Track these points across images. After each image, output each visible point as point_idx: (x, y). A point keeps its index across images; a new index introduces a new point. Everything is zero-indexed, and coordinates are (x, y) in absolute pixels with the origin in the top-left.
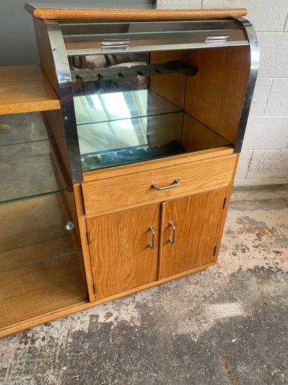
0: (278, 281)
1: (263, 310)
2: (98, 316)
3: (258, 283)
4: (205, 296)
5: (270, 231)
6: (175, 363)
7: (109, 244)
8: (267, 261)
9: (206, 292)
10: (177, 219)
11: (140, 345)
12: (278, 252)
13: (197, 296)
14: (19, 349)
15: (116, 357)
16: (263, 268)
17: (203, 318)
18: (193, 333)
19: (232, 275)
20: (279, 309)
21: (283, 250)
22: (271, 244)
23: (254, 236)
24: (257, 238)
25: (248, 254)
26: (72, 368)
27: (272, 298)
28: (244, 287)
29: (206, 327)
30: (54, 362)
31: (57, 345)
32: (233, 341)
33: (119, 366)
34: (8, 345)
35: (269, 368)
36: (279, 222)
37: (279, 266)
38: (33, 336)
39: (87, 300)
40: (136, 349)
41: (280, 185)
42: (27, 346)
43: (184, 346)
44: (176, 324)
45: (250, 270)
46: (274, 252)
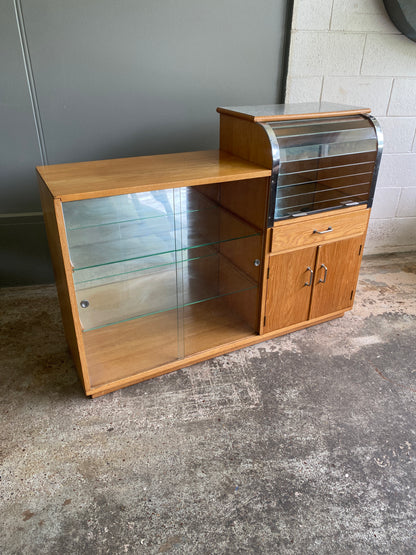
0: (405, 321)
1: (397, 338)
2: (264, 349)
3: (389, 323)
4: (347, 333)
5: (390, 288)
6: (338, 371)
7: (280, 280)
8: (393, 309)
10: (327, 262)
12: (401, 303)
13: (341, 334)
14: (212, 370)
15: (291, 370)
16: (390, 313)
17: (351, 346)
18: (345, 355)
19: (366, 319)
20: (410, 337)
21: (405, 300)
22: (393, 297)
23: (377, 293)
24: (380, 293)
25: (375, 305)
26: (259, 377)
27: (403, 331)
28: (378, 326)
29: (354, 350)
30: (244, 375)
31: (241, 366)
32: (378, 357)
33: (295, 374)
34: (201, 368)
36: (398, 282)
37: (404, 312)
38: (218, 362)
39: (257, 333)
40: (304, 365)
41: (392, 254)
42: (218, 368)
43: (339, 362)
45: (380, 315)
46: (397, 302)
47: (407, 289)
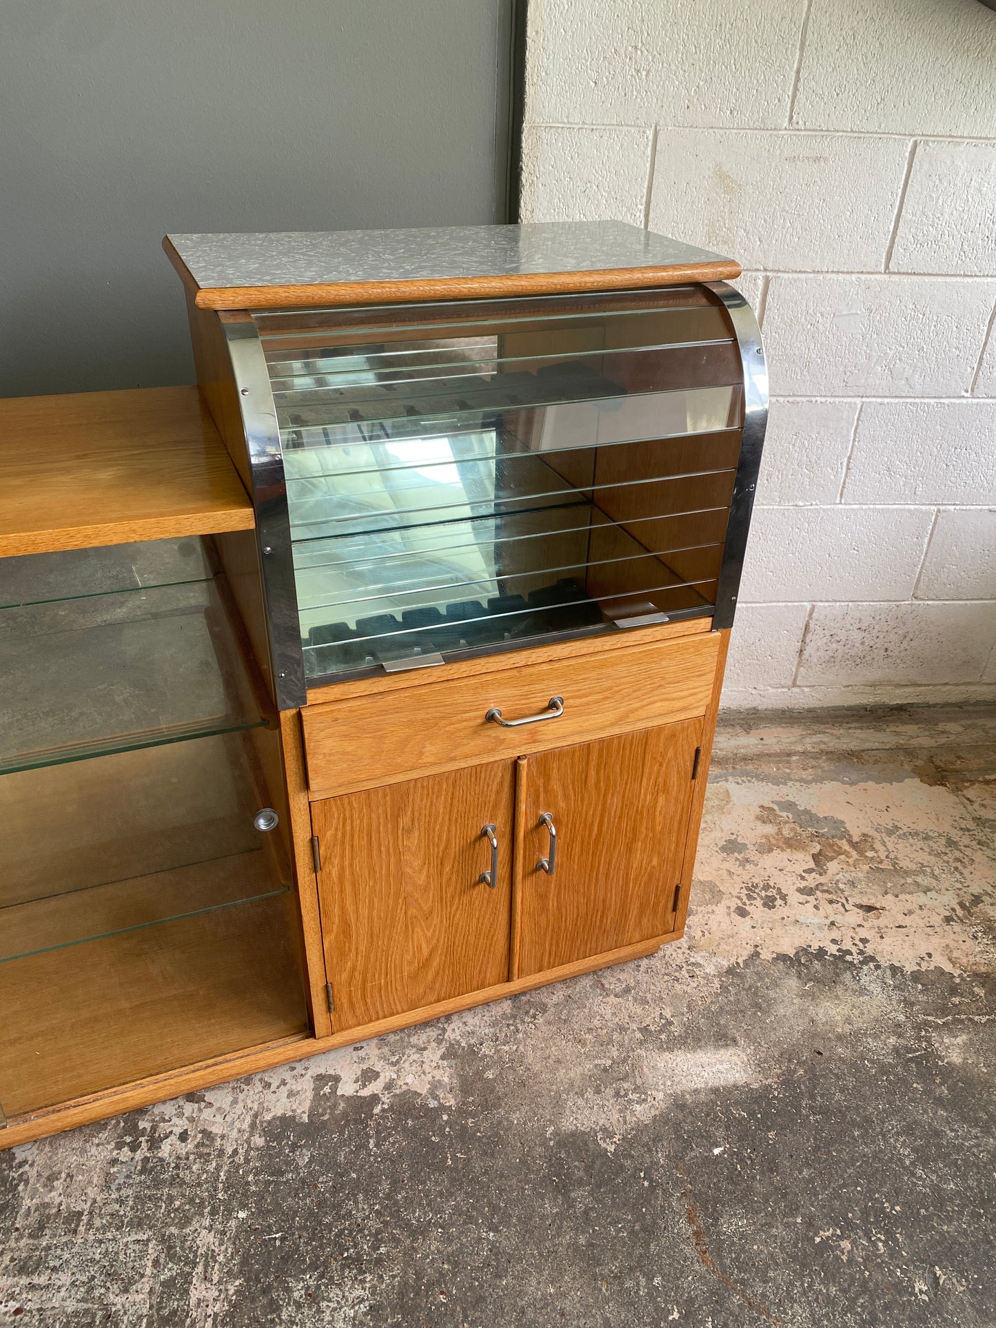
0: (863, 991)
1: (810, 1070)
2: (337, 1079)
3: (803, 995)
4: (645, 1030)
5: (854, 845)
6: (549, 1208)
7: (372, 870)
8: (835, 934)
9: (651, 1018)
10: (562, 804)
11: (454, 1158)
12: (870, 909)
13: (622, 1029)
14: (114, 1162)
15: (385, 1186)
16: (821, 952)
17: (636, 1089)
18: (604, 1130)
19: (731, 971)
20: (856, 1068)
21: (888, 901)
22: (852, 884)
23: (804, 860)
24: (812, 865)
25: (781, 911)
26: (262, 1213)
27: (840, 1038)
28: (760, 1005)
29: (642, 1113)
30: (212, 1197)
31: (221, 1153)
32: (717, 1151)
33: (392, 1212)
34: (83, 1151)
35: (810, 1223)
36: (886, 820)
37: (869, 950)
38: (154, 1129)
39: (308, 1030)
40: (441, 1168)
41: (900, 708)
42: (139, 1155)
43: (576, 1162)
44: (558, 1104)
45: (782, 958)
46: (861, 907)
47: (909, 854)
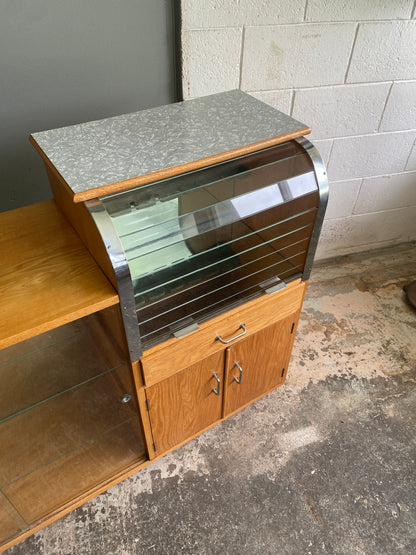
0: (354, 392)
1: (340, 431)
2: (159, 471)
3: (332, 398)
4: (275, 425)
5: (339, 325)
6: (256, 510)
8: (339, 368)
9: (276, 418)
10: (243, 357)
11: (215, 498)
12: (350, 354)
13: (267, 426)
14: (77, 528)
15: (191, 515)
16: (335, 376)
17: (278, 452)
18: (269, 472)
19: (303, 392)
20: (357, 426)
21: (355, 349)
22: (341, 343)
23: (321, 336)
24: (325, 337)
25: (317, 361)
26: (145, 538)
27: (349, 414)
28: (317, 405)
29: (282, 461)
30: (123, 535)
31: (121, 515)
32: (313, 472)
33: (196, 525)
34: (63, 526)
35: (352, 496)
36: (349, 311)
37: (353, 373)
38: (90, 510)
39: (146, 457)
40: (210, 502)
41: (346, 256)
42: (87, 523)
43: (262, 489)
44: (249, 465)
45: (321, 382)
46: (346, 353)
47: (360, 326)
